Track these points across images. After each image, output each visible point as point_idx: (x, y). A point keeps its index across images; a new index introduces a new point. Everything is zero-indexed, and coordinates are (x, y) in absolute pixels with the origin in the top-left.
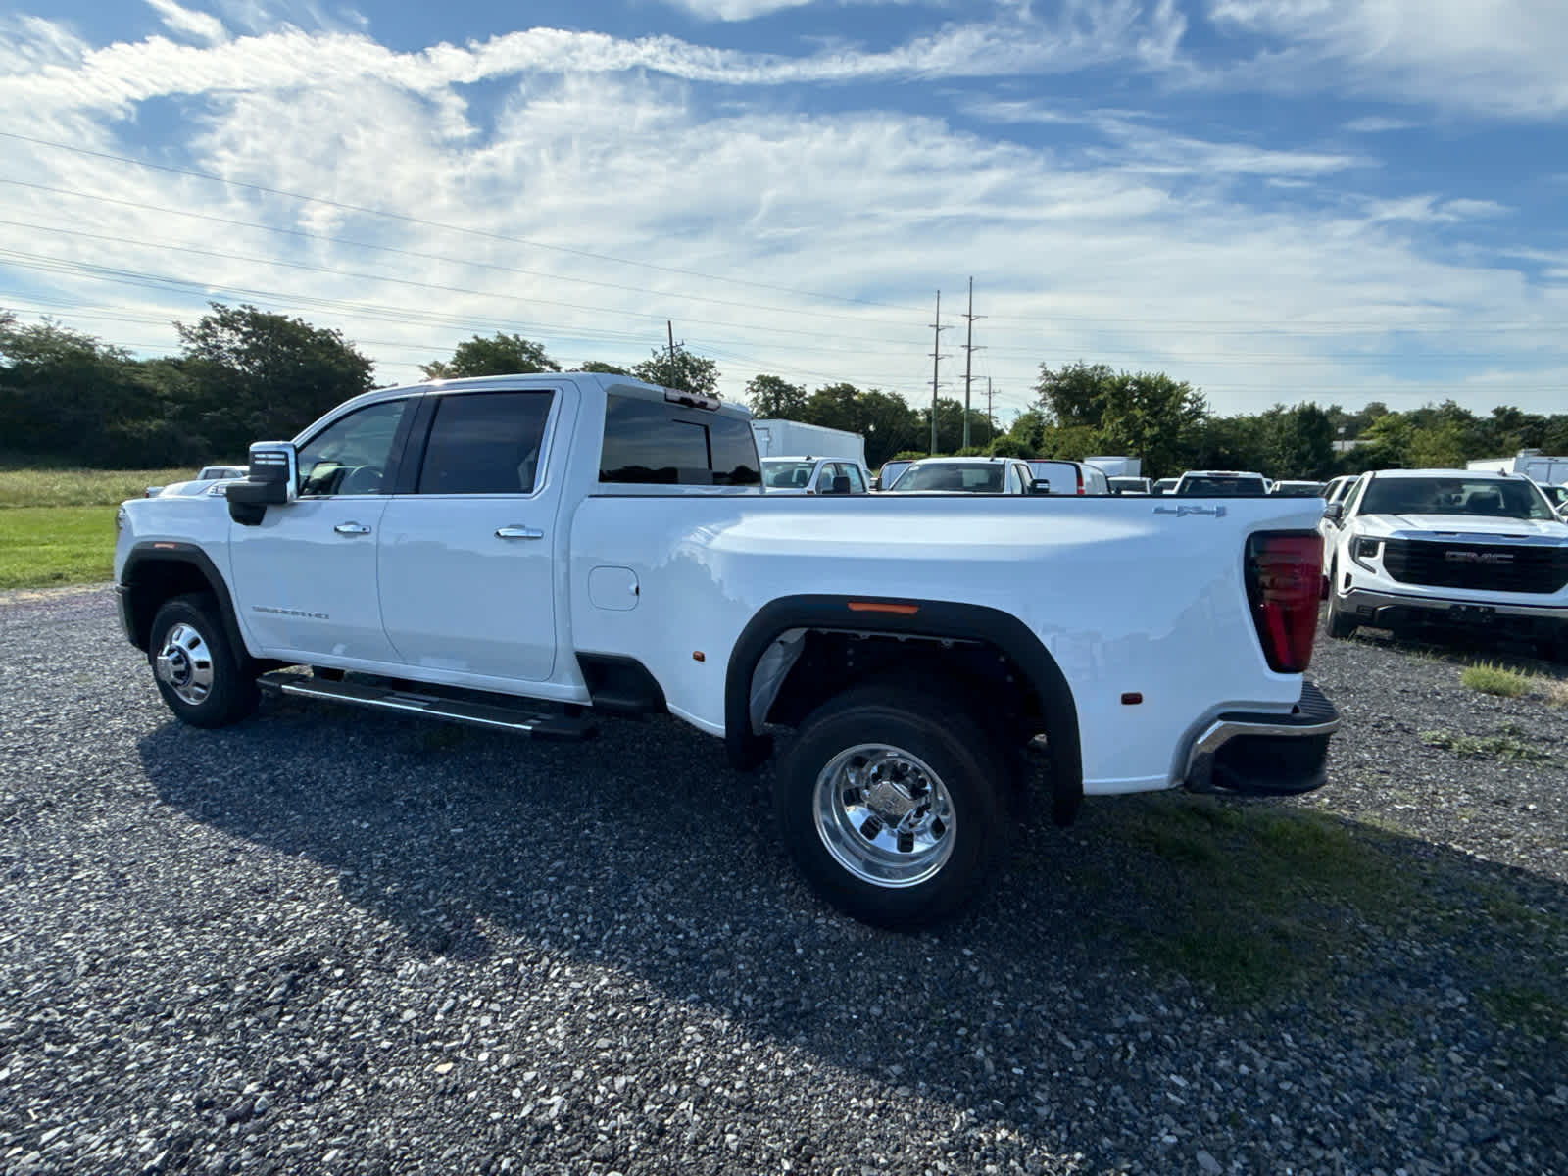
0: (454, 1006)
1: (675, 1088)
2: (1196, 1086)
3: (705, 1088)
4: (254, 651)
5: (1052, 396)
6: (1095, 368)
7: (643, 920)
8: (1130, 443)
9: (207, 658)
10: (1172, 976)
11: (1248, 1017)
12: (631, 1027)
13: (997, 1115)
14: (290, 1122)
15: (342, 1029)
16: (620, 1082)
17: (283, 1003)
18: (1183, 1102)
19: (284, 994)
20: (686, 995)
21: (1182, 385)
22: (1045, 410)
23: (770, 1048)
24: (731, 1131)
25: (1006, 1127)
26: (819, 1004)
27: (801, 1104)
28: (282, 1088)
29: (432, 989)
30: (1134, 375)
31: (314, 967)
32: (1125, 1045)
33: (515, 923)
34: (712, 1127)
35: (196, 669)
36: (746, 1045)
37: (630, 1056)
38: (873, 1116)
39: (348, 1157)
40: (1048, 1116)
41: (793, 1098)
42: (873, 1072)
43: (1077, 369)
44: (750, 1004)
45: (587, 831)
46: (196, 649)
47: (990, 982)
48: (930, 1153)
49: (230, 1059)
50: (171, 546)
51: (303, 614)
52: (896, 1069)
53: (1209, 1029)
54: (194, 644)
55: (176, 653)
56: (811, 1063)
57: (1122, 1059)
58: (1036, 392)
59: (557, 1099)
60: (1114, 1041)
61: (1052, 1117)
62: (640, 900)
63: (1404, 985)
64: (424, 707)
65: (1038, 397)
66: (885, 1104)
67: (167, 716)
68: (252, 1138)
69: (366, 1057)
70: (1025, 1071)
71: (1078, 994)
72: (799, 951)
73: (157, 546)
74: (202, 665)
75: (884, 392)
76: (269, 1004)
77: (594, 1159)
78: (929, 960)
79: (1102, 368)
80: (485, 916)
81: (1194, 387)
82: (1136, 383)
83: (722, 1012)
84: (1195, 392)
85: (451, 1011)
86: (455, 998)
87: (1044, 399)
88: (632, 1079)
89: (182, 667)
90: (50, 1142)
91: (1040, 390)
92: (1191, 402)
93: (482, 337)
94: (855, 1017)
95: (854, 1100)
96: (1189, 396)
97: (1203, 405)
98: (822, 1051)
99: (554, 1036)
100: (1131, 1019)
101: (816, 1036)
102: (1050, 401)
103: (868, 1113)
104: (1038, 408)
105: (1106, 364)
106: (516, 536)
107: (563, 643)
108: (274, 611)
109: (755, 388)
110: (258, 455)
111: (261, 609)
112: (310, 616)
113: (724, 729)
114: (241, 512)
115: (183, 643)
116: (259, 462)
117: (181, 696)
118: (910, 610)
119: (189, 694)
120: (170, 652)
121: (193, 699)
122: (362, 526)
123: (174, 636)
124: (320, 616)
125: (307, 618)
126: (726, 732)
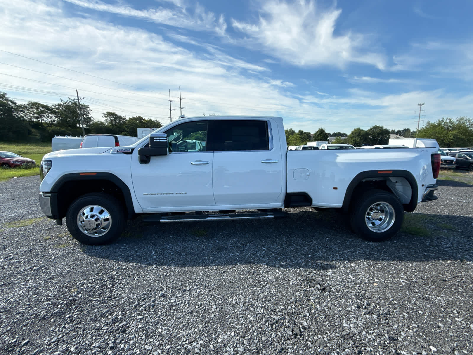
4: (138, 211)
9: (108, 217)
35: (104, 222)
46: (103, 214)
50: (93, 174)
51: (173, 194)
55: (96, 217)
73: (83, 174)
74: (106, 220)
89: (99, 222)
106: (269, 162)
107: (284, 191)
108: (155, 194)
109: (106, 116)
110: (156, 138)
111: (148, 194)
112: (176, 194)
113: (342, 205)
114: (145, 158)
115: (96, 212)
116: (156, 141)
117: (88, 235)
118: (391, 172)
119: (96, 233)
120: (92, 216)
121: (97, 234)
122: (205, 162)
123: (86, 211)
124: (182, 193)
125: (175, 195)
126: (343, 206)
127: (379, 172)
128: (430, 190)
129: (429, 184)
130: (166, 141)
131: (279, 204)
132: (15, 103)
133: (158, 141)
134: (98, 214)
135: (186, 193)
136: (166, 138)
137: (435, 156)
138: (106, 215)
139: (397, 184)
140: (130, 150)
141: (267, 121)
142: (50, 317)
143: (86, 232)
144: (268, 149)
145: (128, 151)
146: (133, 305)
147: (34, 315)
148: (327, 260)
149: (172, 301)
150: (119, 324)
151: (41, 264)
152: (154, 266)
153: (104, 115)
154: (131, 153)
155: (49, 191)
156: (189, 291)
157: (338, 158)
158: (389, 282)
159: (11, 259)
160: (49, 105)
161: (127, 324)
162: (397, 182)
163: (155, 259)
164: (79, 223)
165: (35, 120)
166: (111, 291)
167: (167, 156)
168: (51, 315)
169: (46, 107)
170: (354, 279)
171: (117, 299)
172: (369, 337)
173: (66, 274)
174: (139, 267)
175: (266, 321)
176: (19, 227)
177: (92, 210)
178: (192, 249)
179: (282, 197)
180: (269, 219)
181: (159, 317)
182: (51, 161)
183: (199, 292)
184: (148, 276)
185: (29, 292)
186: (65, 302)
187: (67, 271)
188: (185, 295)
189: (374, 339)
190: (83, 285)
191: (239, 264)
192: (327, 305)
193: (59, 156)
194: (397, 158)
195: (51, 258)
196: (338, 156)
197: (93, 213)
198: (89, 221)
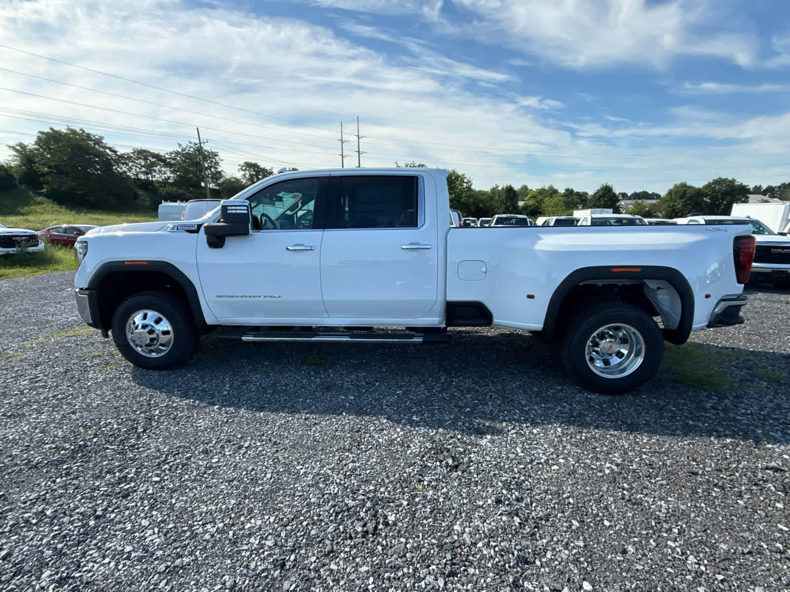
2: (746, 418)
4: (209, 320)
6: (420, 165)
9: (168, 328)
10: (700, 392)
11: (731, 398)
12: (591, 440)
13: (719, 436)
16: (616, 455)
18: (749, 422)
21: (463, 175)
23: (638, 436)
25: (726, 438)
27: (670, 448)
35: (161, 336)
36: (631, 436)
41: (666, 447)
42: (673, 434)
43: (412, 165)
44: (612, 425)
46: (160, 324)
50: (145, 263)
51: (260, 297)
52: (678, 432)
53: (728, 403)
55: (149, 328)
56: (655, 437)
61: (731, 433)
70: (708, 424)
72: (597, 407)
73: (129, 263)
74: (166, 333)
78: (638, 401)
81: (467, 176)
83: (608, 429)
84: (468, 179)
88: (618, 454)
89: (153, 335)
92: (467, 184)
96: (465, 180)
97: (472, 184)
98: (652, 433)
100: (709, 405)
101: (644, 429)
105: (424, 164)
106: (416, 248)
107: (440, 298)
108: (233, 297)
109: (244, 168)
110: (230, 208)
111: (222, 296)
112: (265, 297)
113: (542, 326)
114: (215, 240)
115: (150, 321)
116: (230, 211)
117: (143, 354)
118: (639, 270)
119: (152, 351)
120: (144, 327)
121: (155, 354)
122: (308, 246)
123: (138, 318)
124: (274, 297)
125: (262, 298)
126: (543, 328)
127: (615, 270)
128: (726, 306)
129: (724, 294)
130: (246, 212)
131: (435, 320)
132: (115, 152)
133: (234, 211)
134: (152, 324)
135: (280, 297)
136: (246, 208)
137: (743, 241)
138: (165, 326)
139: (659, 292)
140: (196, 226)
141: (417, 178)
142: (44, 466)
143: (139, 349)
144: (417, 226)
145: (193, 229)
146: (157, 461)
147: (26, 461)
148: (493, 419)
149: (214, 461)
150: (125, 485)
151: (71, 391)
152: (217, 407)
153: (240, 167)
154: (197, 231)
155: (86, 287)
156: (246, 448)
157: (540, 242)
158: (582, 465)
159: (37, 382)
160: (162, 154)
161: (135, 487)
162: (659, 288)
163: (225, 396)
164: (129, 336)
165: (142, 177)
166: (139, 438)
167: (248, 236)
168: (46, 464)
169: (158, 157)
170: (522, 454)
171: (141, 450)
172: (485, 552)
173: (95, 408)
174: (196, 406)
175: (333, 506)
176: (68, 337)
177: (145, 317)
178: (286, 385)
179: (440, 307)
180: (415, 344)
181: (184, 481)
182: (86, 242)
183: (260, 451)
184: (201, 421)
185: (36, 428)
186: (73, 447)
187: (98, 404)
188: (237, 455)
189: (492, 557)
190: (108, 425)
191: (344, 414)
192: (448, 492)
193: (119, 234)
194: (651, 243)
195: (86, 384)
196: (540, 239)
197: (146, 322)
198: (140, 334)
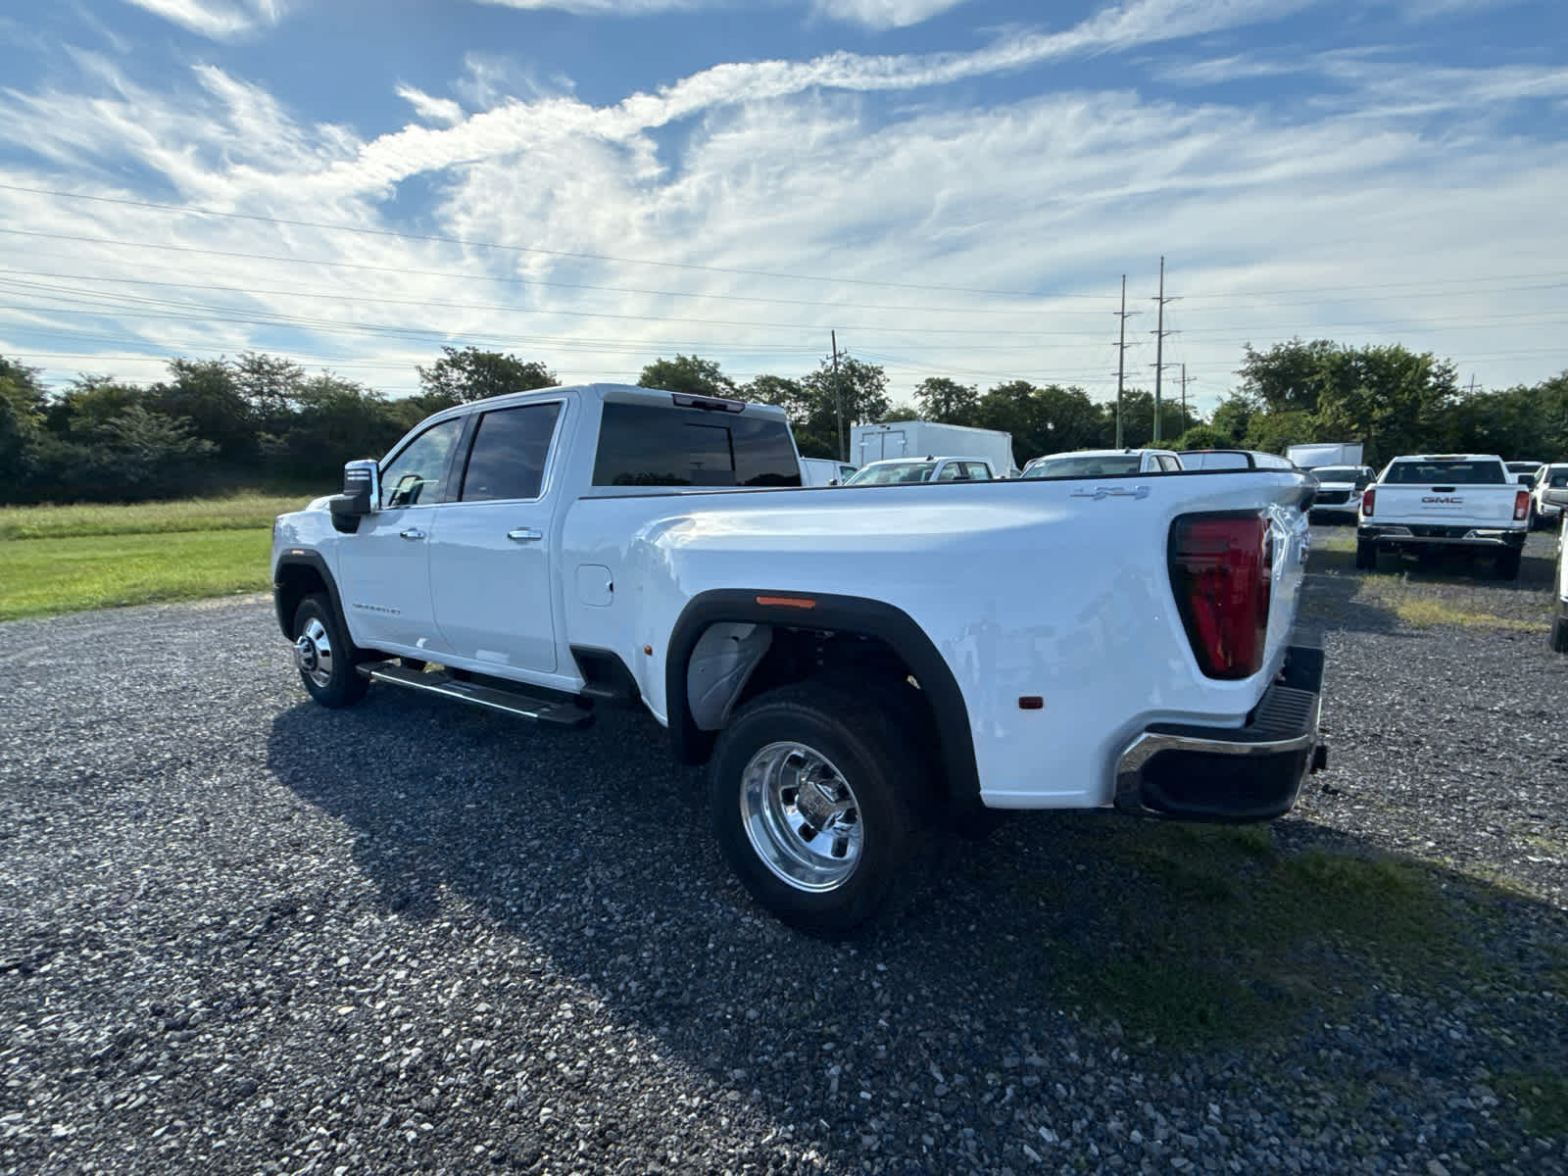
0: (384, 958)
1: (522, 1057)
2: (1066, 1144)
3: (548, 1062)
4: (359, 642)
5: (1260, 379)
6: (1314, 345)
7: (580, 901)
8: (1354, 427)
9: (328, 648)
10: (1106, 1022)
11: (1177, 1079)
12: (514, 996)
13: (818, 1134)
14: (209, 1036)
15: (287, 966)
16: (478, 1044)
17: (255, 939)
18: (1038, 1159)
19: (259, 931)
20: (580, 974)
21: (1425, 356)
22: (1251, 396)
23: (630, 1035)
24: (549, 1106)
25: (819, 1149)
26: (700, 1000)
27: (629, 1091)
28: (218, 1007)
29: (373, 941)
30: (1359, 350)
31: (293, 912)
32: (1003, 1088)
33: (471, 892)
34: (535, 1098)
35: (320, 657)
36: (608, 1029)
37: (499, 1022)
38: (694, 1115)
39: (232, 1072)
40: (870, 1147)
41: (626, 1084)
42: (717, 1074)
43: (1292, 347)
44: (633, 990)
45: (579, 815)
46: (321, 639)
47: (886, 1000)
48: (726, 1160)
49: (195, 979)
50: (301, 552)
51: (384, 610)
52: (738, 1073)
53: (1118, 1085)
54: (319, 636)
55: (306, 643)
56: (659, 1054)
57: (991, 1102)
58: (1239, 376)
59: (415, 1051)
60: (994, 1080)
61: (875, 1148)
62: (588, 881)
63: (1415, 1072)
64: (466, 694)
65: (1242, 382)
66: (711, 1105)
67: (306, 697)
68: (175, 1044)
69: (293, 992)
70: (873, 1097)
71: (979, 1025)
72: (711, 946)
73: (295, 552)
74: (325, 653)
75: (1064, 387)
76: (245, 938)
77: (418, 1110)
78: (835, 970)
79: (1324, 344)
80: (449, 883)
81: (1439, 360)
82: (1361, 358)
83: (604, 994)
84: (1441, 363)
85: (379, 962)
86: (388, 951)
87: (1250, 383)
88: (489, 1043)
89: (309, 655)
90: (47, 1024)
91: (1244, 373)
92: (1436, 376)
93: (664, 359)
94: (729, 1017)
95: (683, 1096)
96: (1434, 369)
97: (1453, 378)
98: (676, 1045)
99: (446, 996)
100: (1028, 1060)
101: (679, 1029)
102: (1257, 385)
103: (689, 1111)
104: (1242, 394)
105: (1329, 339)
106: (525, 538)
107: (562, 640)
108: (366, 607)
109: (924, 391)
111: (359, 606)
112: (389, 611)
113: (667, 720)
114: (341, 522)
116: (353, 478)
117: (314, 680)
118: (809, 604)
119: (318, 678)
121: (321, 682)
122: (420, 532)
125: (387, 613)
126: (668, 725)
127: (760, 601)
128: (1155, 749)
130: (367, 478)
134: (313, 638)
135: (399, 613)
136: (367, 473)
141: (562, 404)
144: (537, 495)
153: (918, 389)
160: (794, 380)
167: (375, 515)
169: (788, 385)
179: (570, 658)
